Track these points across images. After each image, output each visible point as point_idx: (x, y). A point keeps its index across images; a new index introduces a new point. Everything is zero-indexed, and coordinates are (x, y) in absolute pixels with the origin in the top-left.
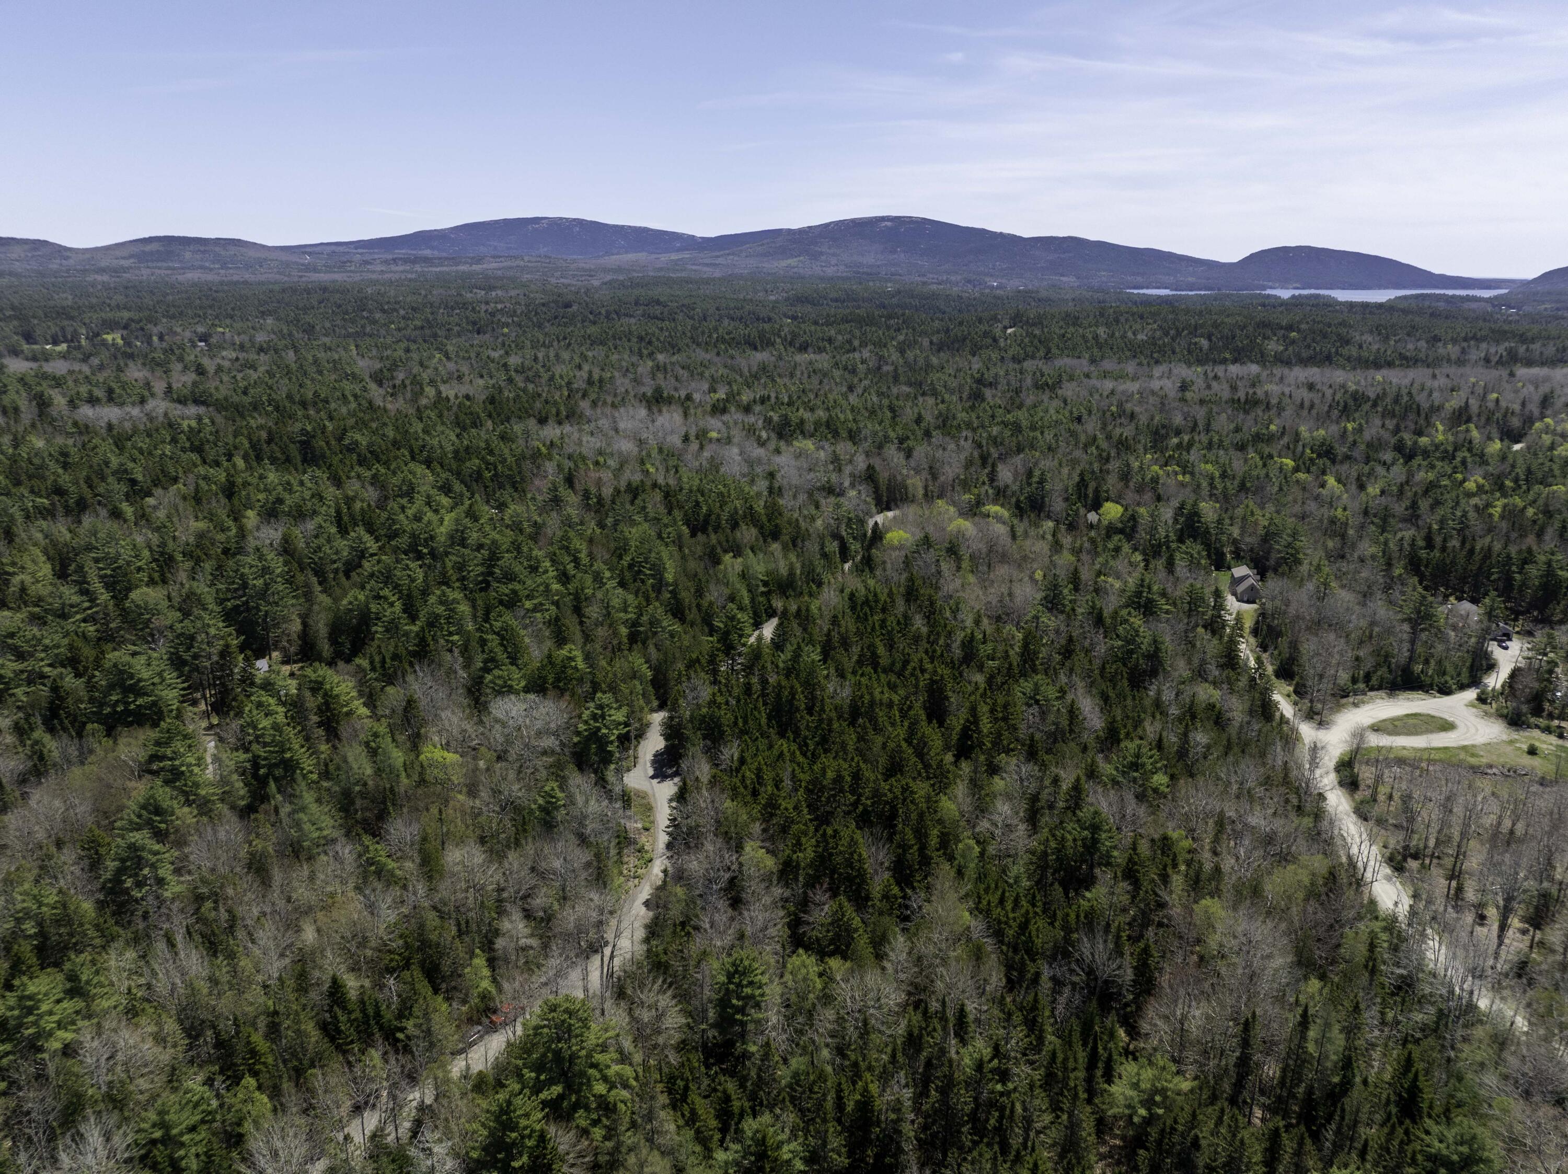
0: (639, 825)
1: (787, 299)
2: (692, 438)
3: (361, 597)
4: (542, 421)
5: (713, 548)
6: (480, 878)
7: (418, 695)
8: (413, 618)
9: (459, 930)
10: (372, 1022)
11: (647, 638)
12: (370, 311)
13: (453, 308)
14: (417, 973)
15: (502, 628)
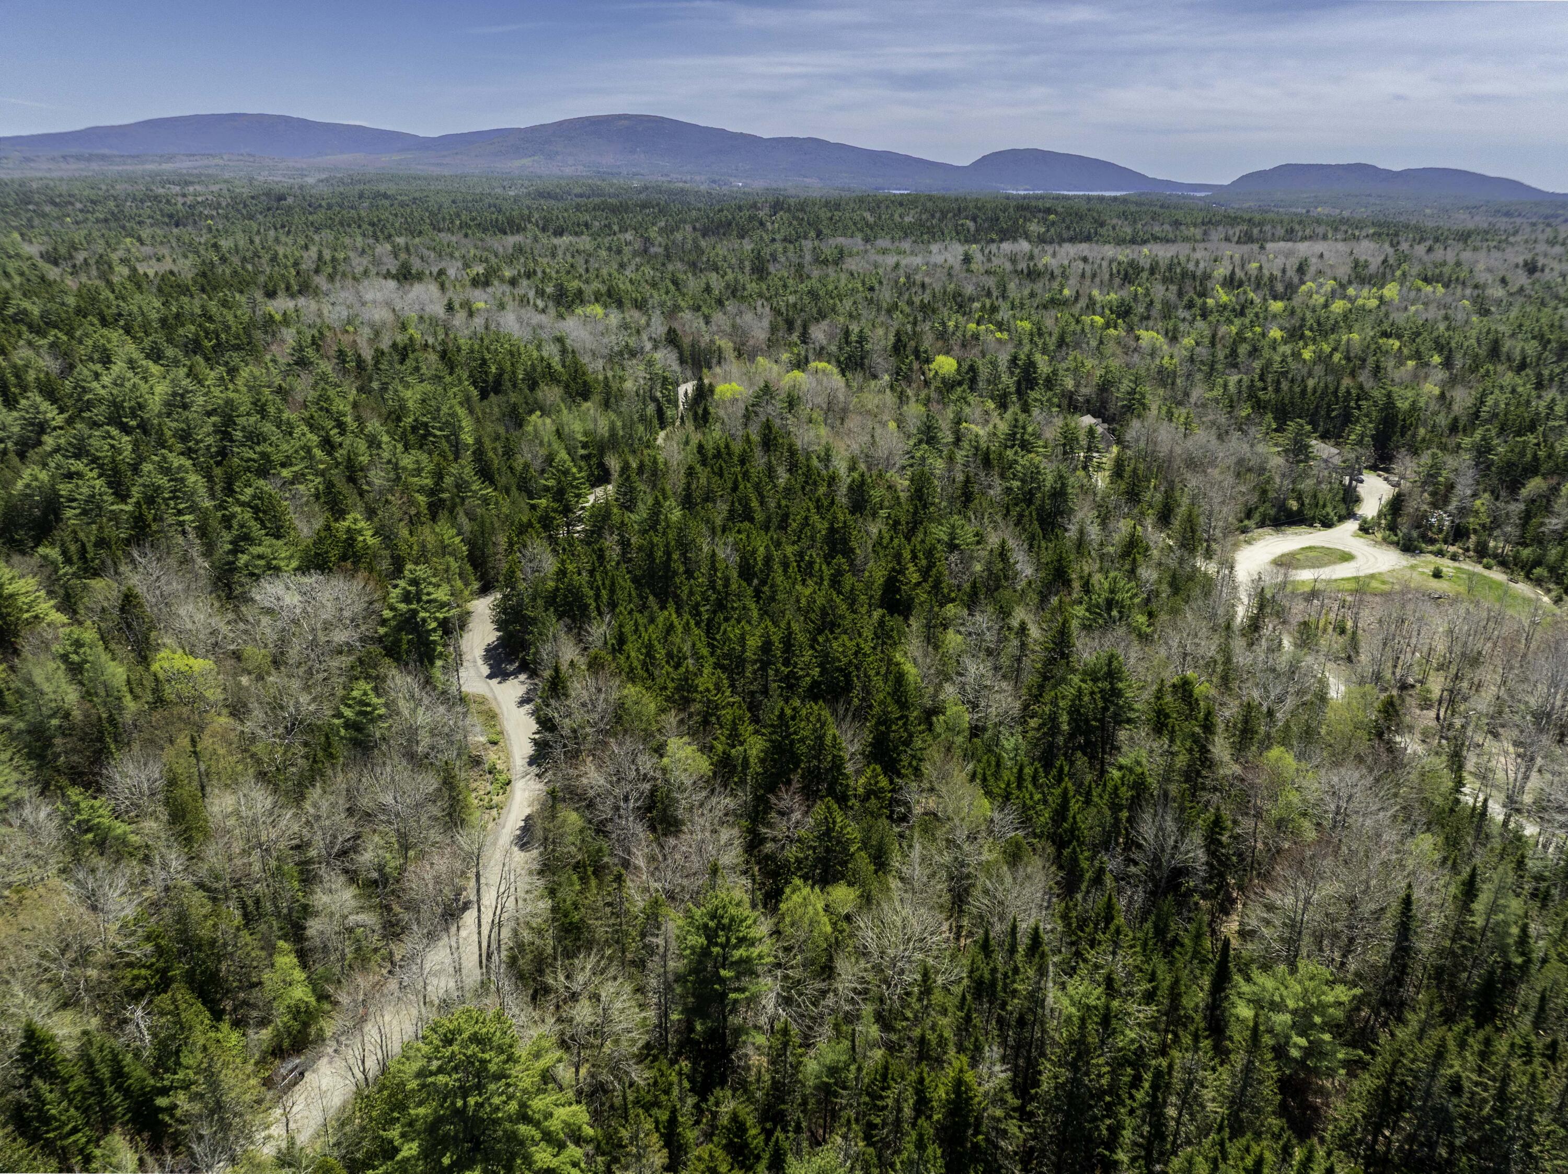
0: (483, 739)
1: (529, 194)
2: (457, 306)
3: (44, 476)
4: (271, 294)
5: (514, 407)
6: (267, 834)
7: (141, 590)
8: (122, 496)
9: (245, 915)
10: (110, 1089)
11: (454, 506)
12: (37, 204)
13: (142, 201)
14: (181, 993)
15: (254, 497)
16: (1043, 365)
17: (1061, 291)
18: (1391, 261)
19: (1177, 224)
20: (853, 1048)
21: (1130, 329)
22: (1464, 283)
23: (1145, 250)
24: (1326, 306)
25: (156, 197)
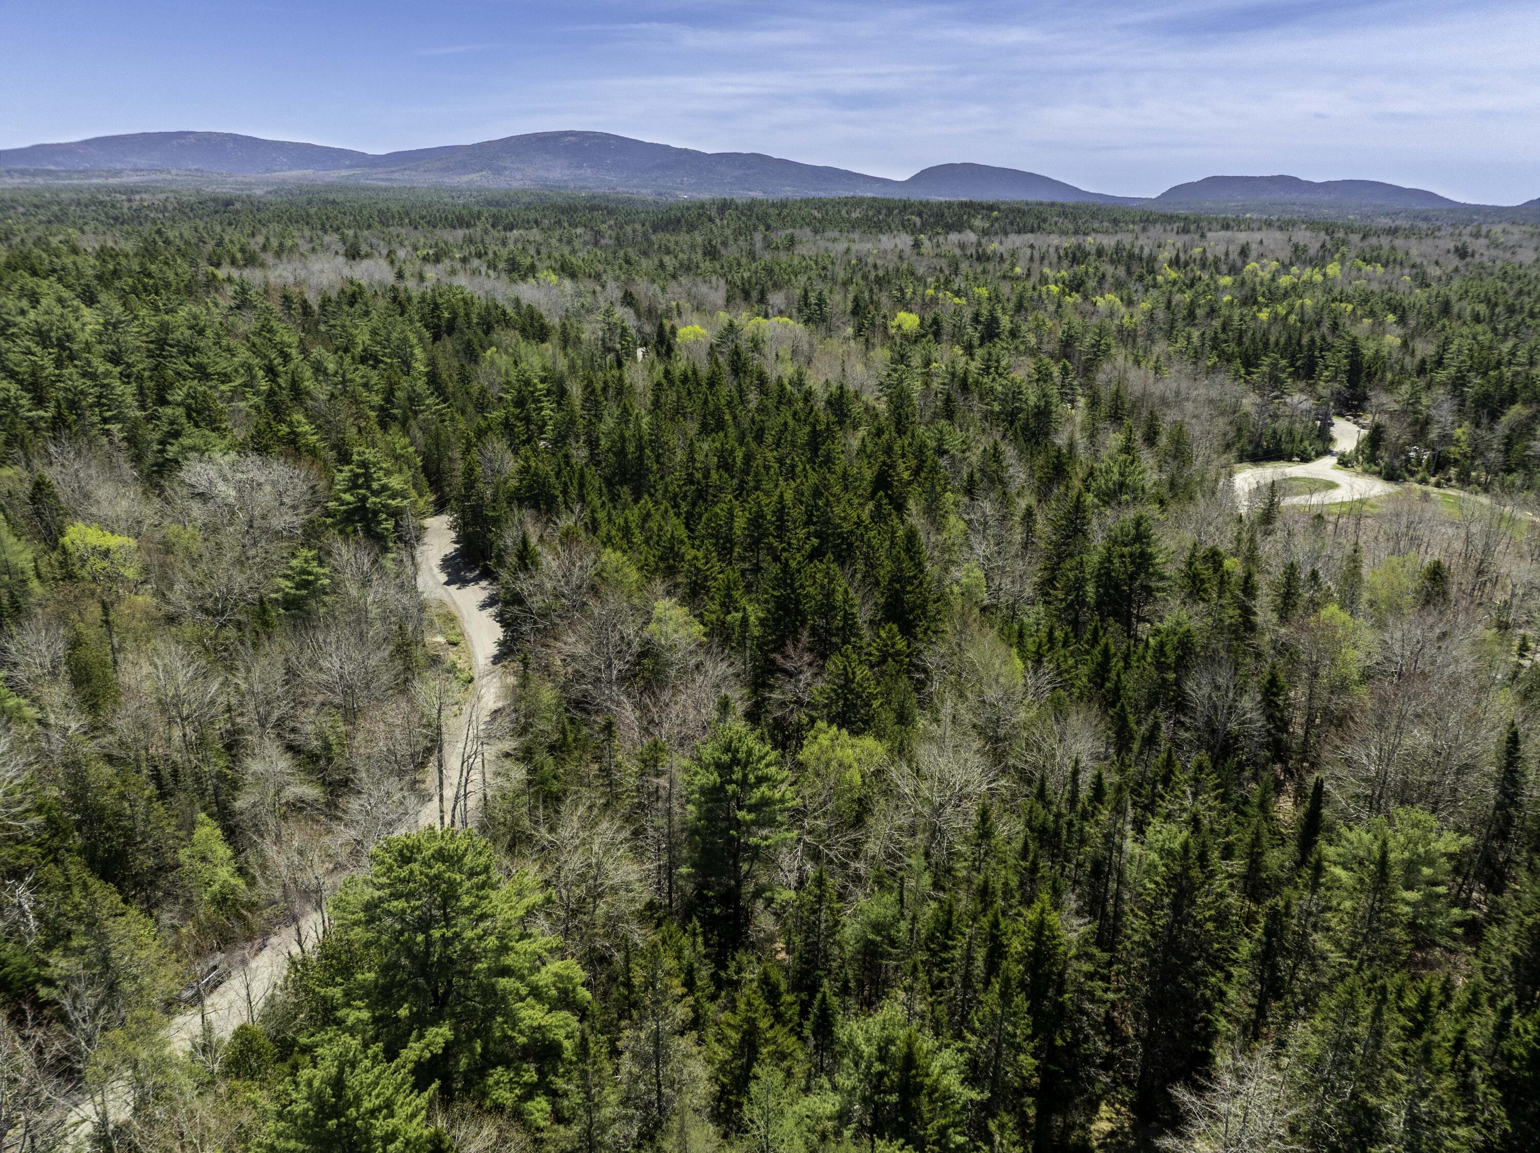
0: (441, 640)
2: (407, 275)
5: (469, 343)
7: (55, 480)
9: (160, 787)
15: (188, 395)
16: (1005, 322)
17: (1012, 269)
18: (1329, 246)
19: (1115, 222)
20: (901, 900)
21: (1086, 298)
22: (1401, 264)
23: (1090, 239)
24: (1273, 279)
25: (101, 203)
